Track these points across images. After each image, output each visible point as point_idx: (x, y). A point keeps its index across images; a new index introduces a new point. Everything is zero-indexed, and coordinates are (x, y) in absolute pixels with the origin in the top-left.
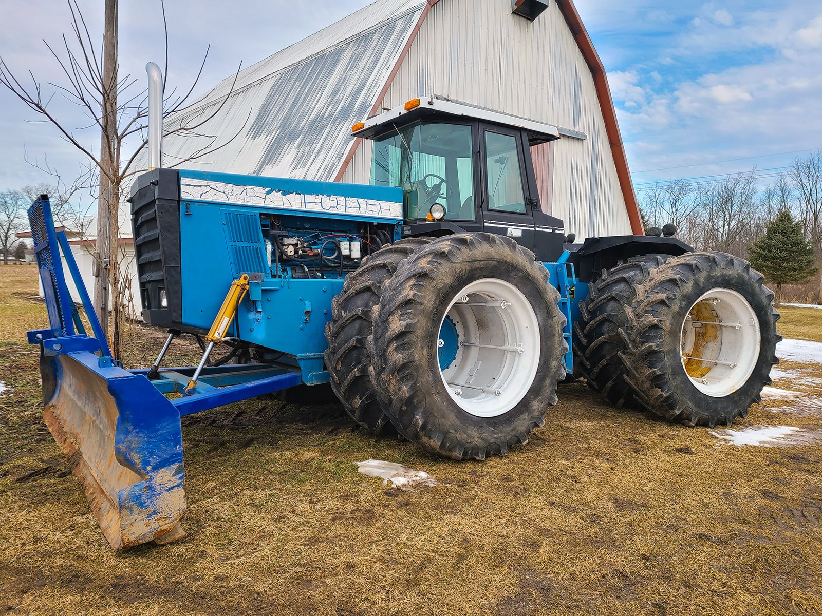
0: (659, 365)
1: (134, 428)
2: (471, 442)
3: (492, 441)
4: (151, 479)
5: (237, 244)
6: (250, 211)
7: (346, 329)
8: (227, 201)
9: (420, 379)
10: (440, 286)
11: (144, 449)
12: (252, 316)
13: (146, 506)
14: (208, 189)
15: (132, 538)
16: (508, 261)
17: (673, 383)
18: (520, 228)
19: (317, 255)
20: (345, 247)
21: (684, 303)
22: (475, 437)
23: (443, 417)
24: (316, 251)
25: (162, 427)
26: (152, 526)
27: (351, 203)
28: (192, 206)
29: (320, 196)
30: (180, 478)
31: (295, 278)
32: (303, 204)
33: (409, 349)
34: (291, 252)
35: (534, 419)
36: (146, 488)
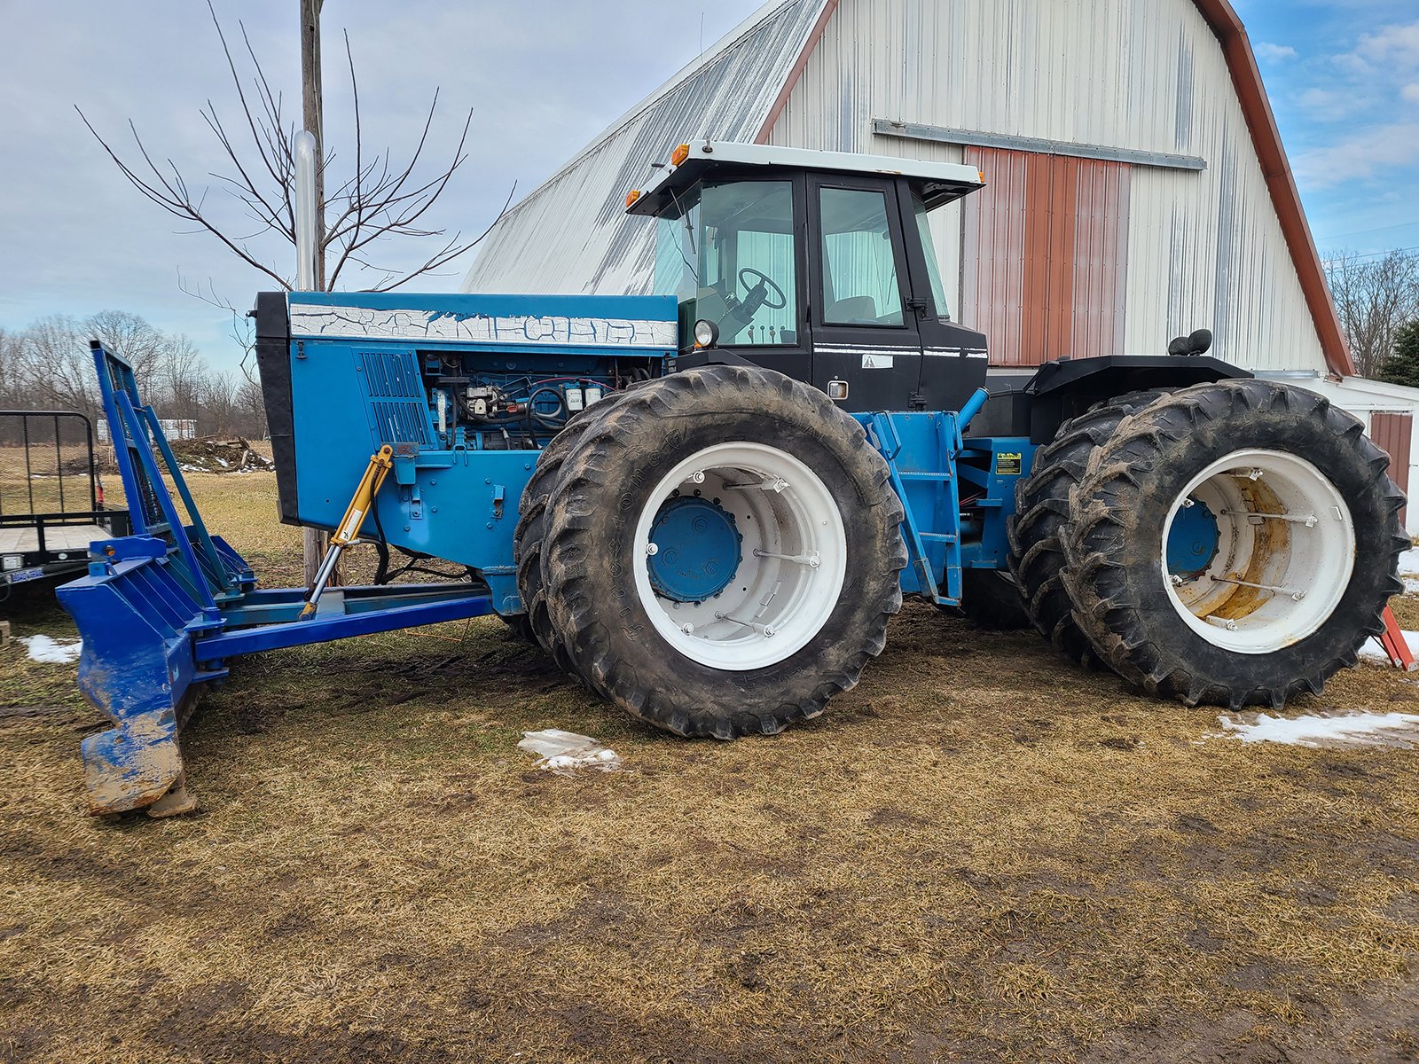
0: (1114, 593)
1: (98, 658)
2: (699, 709)
3: (740, 709)
4: (126, 727)
5: (382, 400)
6: (403, 348)
7: (531, 528)
8: (363, 335)
9: (597, 605)
10: (635, 455)
11: (114, 686)
12: (406, 508)
13: (119, 763)
14: (334, 318)
15: (103, 803)
16: (770, 411)
17: (1145, 626)
18: (889, 352)
19: (522, 412)
20: (573, 399)
21: (1168, 479)
22: (708, 702)
23: (643, 665)
24: (520, 406)
25: (139, 658)
26: (131, 790)
27: (579, 328)
28: (308, 345)
29: (523, 319)
30: (170, 729)
31: (487, 449)
32: (493, 332)
33: (579, 557)
34: (481, 408)
35: (830, 677)
36: (118, 739)
